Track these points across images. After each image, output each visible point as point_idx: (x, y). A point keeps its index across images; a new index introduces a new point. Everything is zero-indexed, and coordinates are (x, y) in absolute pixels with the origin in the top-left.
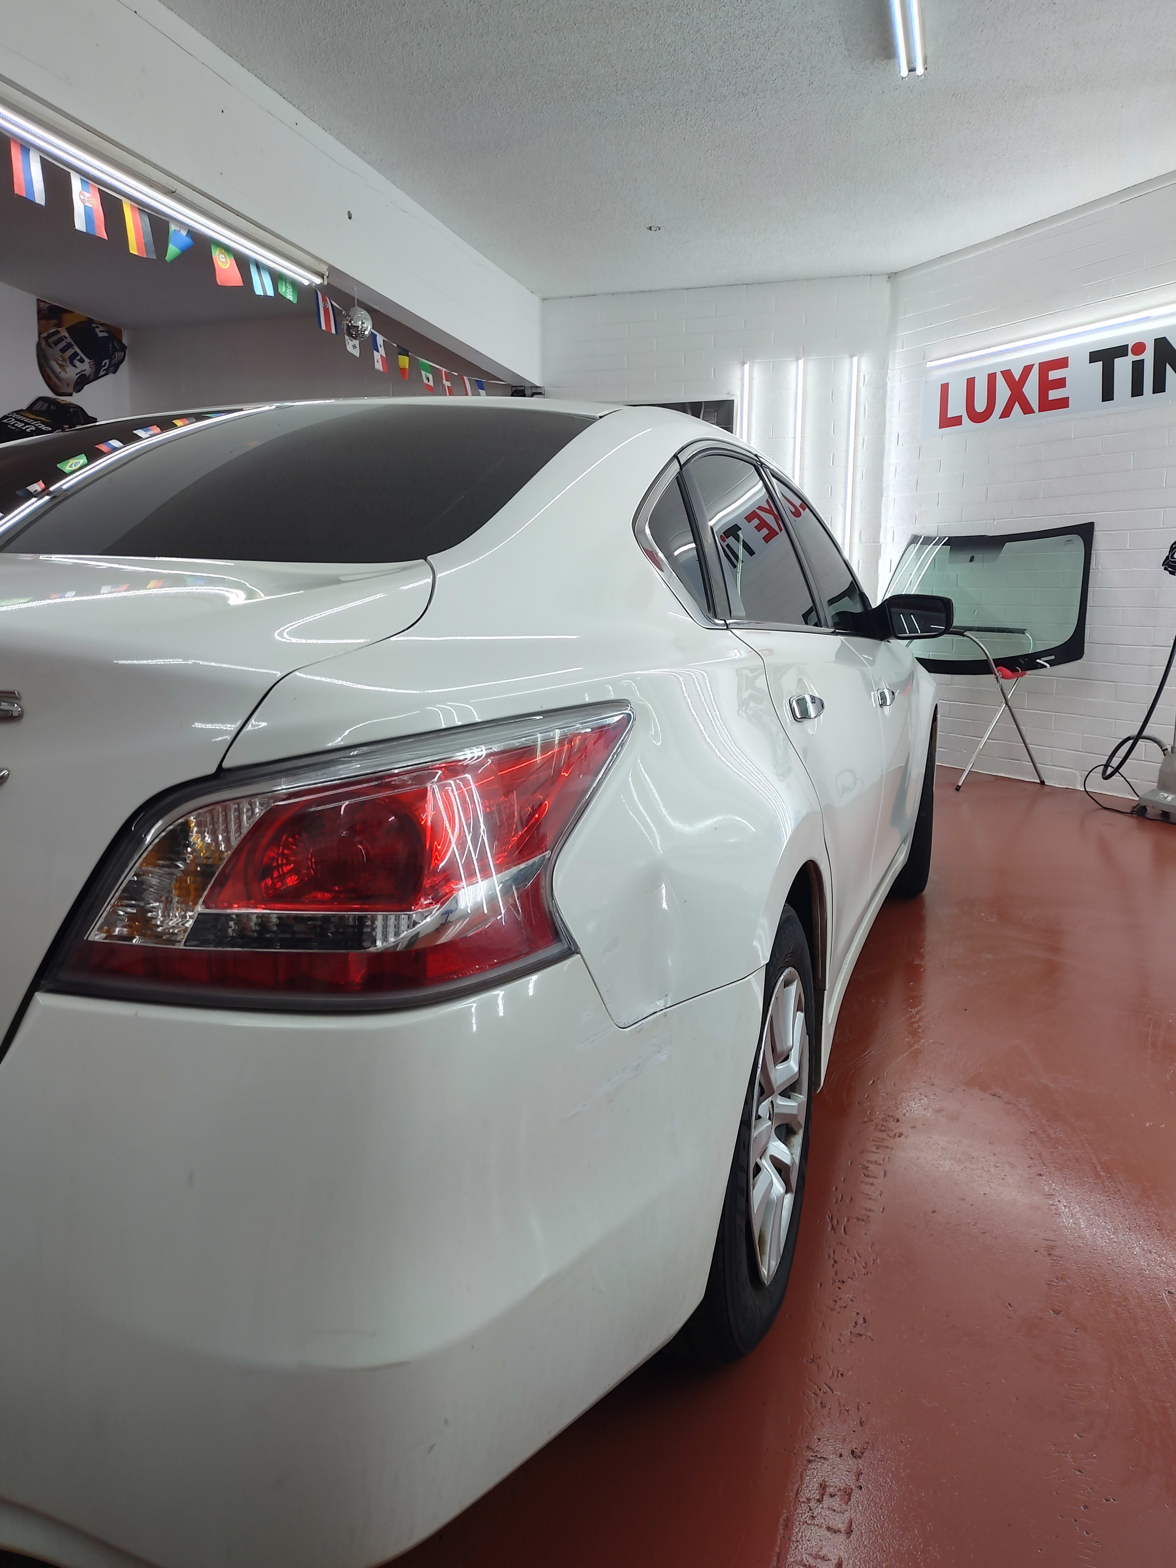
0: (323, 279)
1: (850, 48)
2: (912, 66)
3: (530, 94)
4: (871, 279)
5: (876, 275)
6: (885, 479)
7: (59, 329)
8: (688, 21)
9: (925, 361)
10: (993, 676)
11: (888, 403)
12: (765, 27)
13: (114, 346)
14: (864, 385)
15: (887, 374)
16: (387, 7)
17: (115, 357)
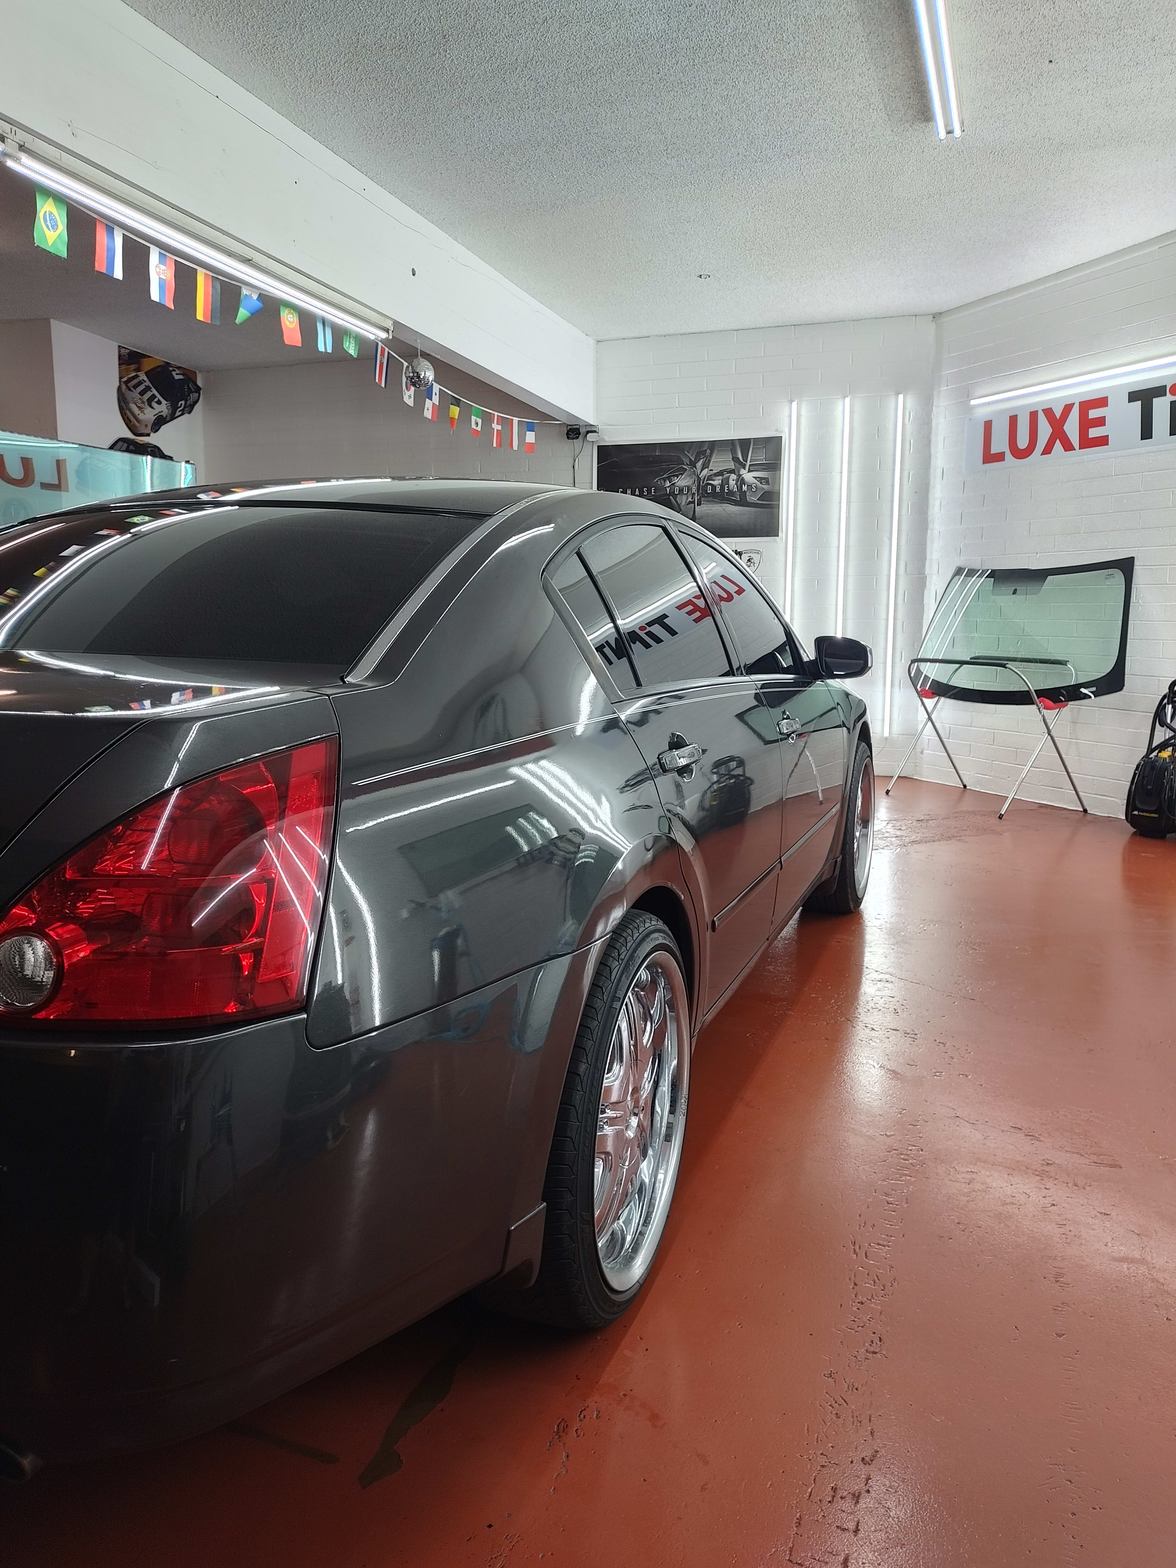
0: (388, 333)
1: (890, 113)
2: (949, 128)
3: (585, 159)
4: (916, 319)
5: (920, 315)
6: (930, 512)
7: (138, 373)
8: (733, 92)
9: (969, 398)
10: (1035, 706)
11: (933, 439)
12: (807, 97)
13: (189, 388)
14: (909, 421)
15: (932, 410)
16: (450, 86)
17: (190, 398)
